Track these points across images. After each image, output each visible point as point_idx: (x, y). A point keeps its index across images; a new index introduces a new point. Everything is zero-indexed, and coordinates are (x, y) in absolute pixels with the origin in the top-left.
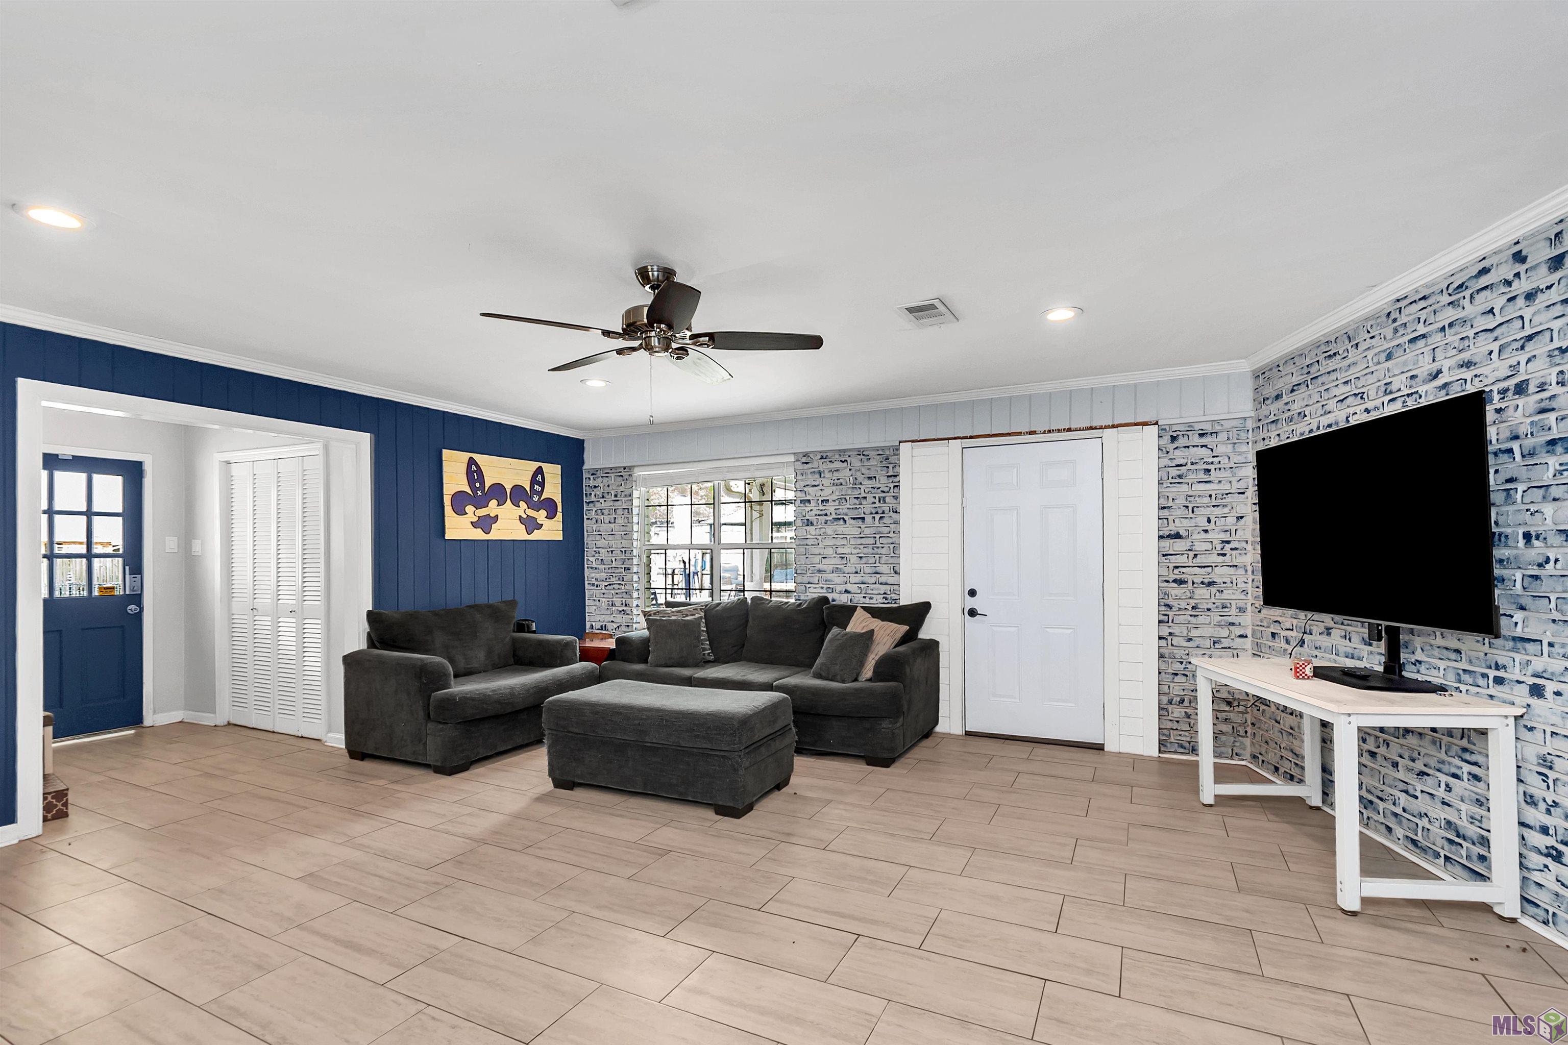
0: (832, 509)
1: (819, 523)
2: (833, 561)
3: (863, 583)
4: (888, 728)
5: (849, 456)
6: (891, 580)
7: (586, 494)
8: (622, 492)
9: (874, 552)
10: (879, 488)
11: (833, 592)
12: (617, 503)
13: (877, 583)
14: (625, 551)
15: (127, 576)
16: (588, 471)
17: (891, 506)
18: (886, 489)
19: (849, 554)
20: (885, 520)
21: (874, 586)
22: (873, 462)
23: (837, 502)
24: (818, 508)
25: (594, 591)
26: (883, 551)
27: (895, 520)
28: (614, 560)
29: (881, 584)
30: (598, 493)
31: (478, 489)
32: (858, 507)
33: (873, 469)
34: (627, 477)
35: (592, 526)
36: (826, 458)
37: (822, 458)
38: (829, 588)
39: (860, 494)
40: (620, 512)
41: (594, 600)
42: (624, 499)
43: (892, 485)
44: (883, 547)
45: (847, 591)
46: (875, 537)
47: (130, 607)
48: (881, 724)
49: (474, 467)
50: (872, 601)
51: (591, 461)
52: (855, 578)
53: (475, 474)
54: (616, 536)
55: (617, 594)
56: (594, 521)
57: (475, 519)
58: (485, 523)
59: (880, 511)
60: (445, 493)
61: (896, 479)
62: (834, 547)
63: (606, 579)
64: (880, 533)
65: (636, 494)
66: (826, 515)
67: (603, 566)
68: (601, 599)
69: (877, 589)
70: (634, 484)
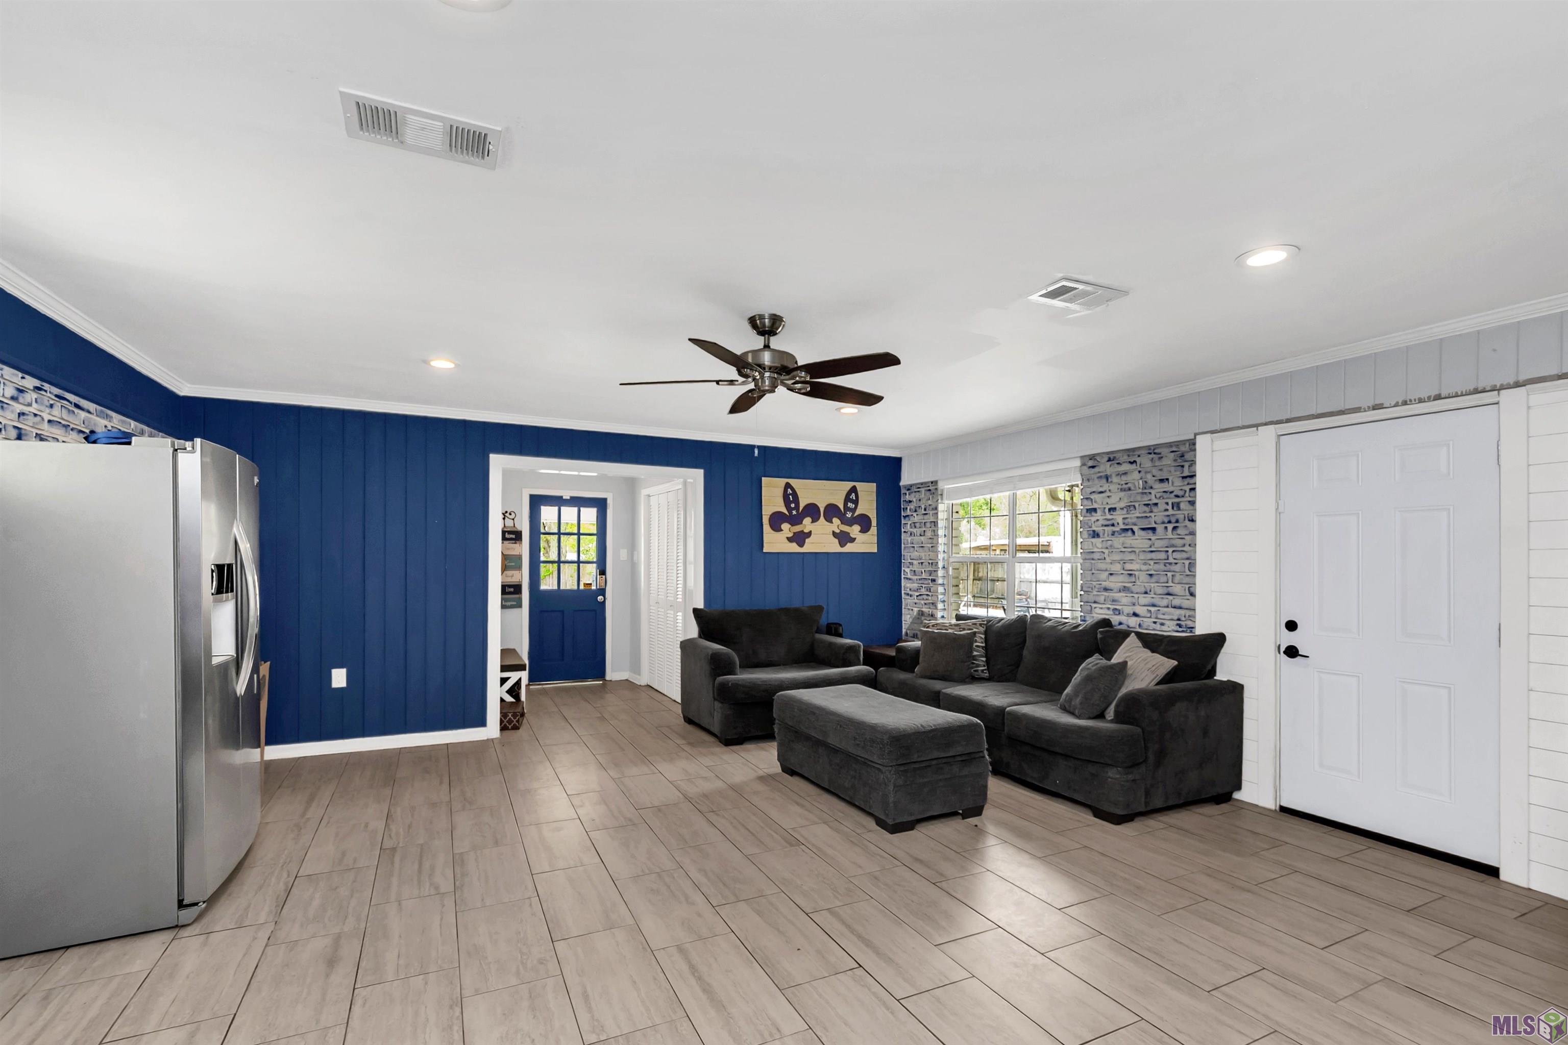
0: (1120, 520)
1: (1106, 535)
2: (1121, 578)
3: (1154, 605)
4: (1116, 779)
5: (1139, 456)
6: (1186, 604)
7: (903, 508)
8: (930, 505)
9: (1166, 569)
10: (1172, 492)
11: (1119, 614)
12: (926, 517)
13: (1170, 606)
14: (932, 563)
15: (598, 576)
16: (905, 487)
17: (1186, 513)
18: (1180, 493)
19: (1137, 570)
20: (1179, 531)
21: (1166, 609)
22: (1165, 461)
23: (1125, 510)
24: (1105, 518)
25: (909, 600)
26: (1177, 568)
27: (1191, 531)
28: (923, 572)
29: (1175, 607)
30: (912, 507)
31: (793, 509)
32: (1148, 515)
33: (1165, 469)
34: (934, 491)
35: (907, 538)
36: (1113, 460)
37: (1109, 460)
38: (1116, 609)
39: (1150, 500)
40: (928, 525)
41: (909, 609)
42: (931, 512)
43: (1187, 488)
44: (1176, 564)
45: (1135, 615)
46: (1167, 551)
47: (599, 598)
48: (1107, 772)
49: (790, 491)
50: (1164, 628)
51: (907, 478)
52: (1144, 600)
53: (791, 497)
54: (925, 548)
55: (925, 604)
56: (909, 533)
57: (790, 535)
58: (800, 538)
59: (1173, 520)
60: (763, 513)
61: (1191, 481)
62: (1121, 562)
63: (917, 590)
64: (1173, 546)
65: (941, 507)
66: (1113, 525)
67: (916, 577)
68: (913, 608)
69: (1169, 614)
70: (939, 498)
